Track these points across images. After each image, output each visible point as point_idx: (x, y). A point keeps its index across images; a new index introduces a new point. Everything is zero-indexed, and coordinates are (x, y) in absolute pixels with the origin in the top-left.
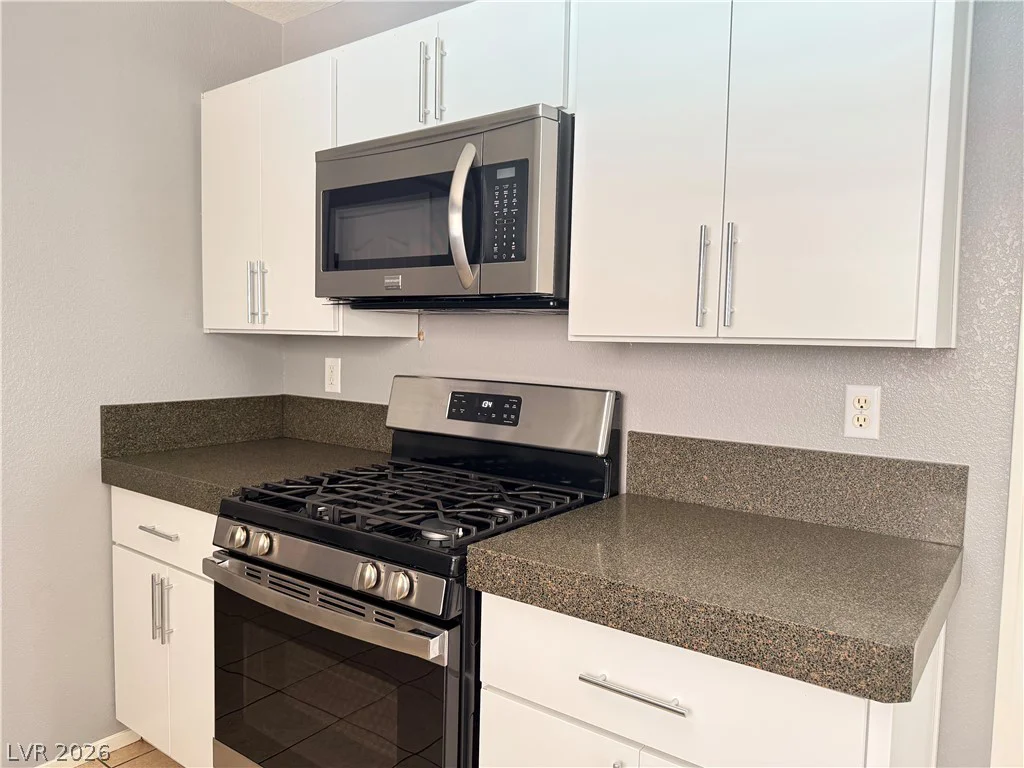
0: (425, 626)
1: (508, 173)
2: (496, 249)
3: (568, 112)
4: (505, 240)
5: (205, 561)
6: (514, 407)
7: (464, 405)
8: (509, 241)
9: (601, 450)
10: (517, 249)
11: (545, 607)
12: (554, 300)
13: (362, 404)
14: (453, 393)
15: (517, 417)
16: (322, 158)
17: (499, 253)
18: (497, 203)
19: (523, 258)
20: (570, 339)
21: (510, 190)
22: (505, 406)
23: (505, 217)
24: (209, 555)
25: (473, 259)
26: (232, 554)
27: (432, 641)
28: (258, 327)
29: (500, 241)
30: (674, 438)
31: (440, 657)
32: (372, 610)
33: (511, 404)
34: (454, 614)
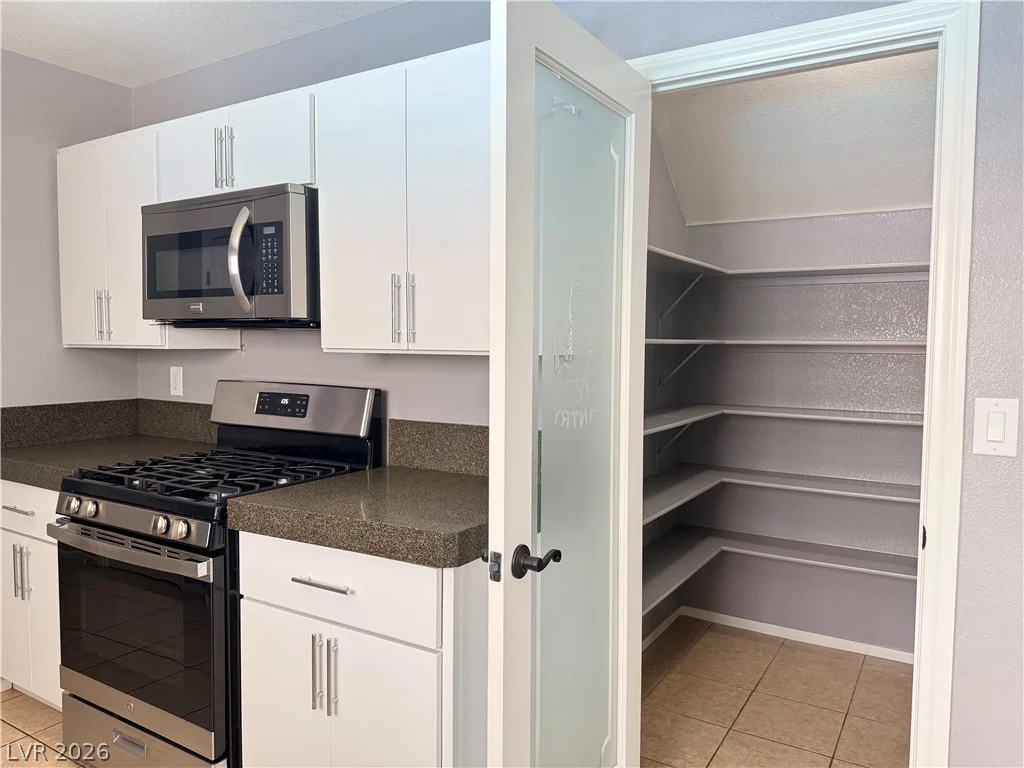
0: (198, 557)
1: (269, 230)
2: (264, 285)
3: (314, 187)
4: (270, 279)
5: (49, 525)
6: (304, 403)
7: (269, 403)
8: (273, 279)
9: (362, 433)
10: (280, 286)
11: (274, 536)
12: (313, 322)
13: (199, 405)
14: (260, 393)
15: (306, 411)
16: (147, 211)
17: (267, 288)
18: (264, 251)
19: (281, 292)
20: (325, 351)
21: (272, 242)
22: (298, 404)
23: (270, 262)
24: (53, 521)
25: (250, 292)
26: (74, 520)
27: (199, 565)
28: (105, 343)
29: (267, 279)
30: (418, 422)
31: (208, 576)
32: (165, 549)
33: (302, 401)
34: (217, 546)
